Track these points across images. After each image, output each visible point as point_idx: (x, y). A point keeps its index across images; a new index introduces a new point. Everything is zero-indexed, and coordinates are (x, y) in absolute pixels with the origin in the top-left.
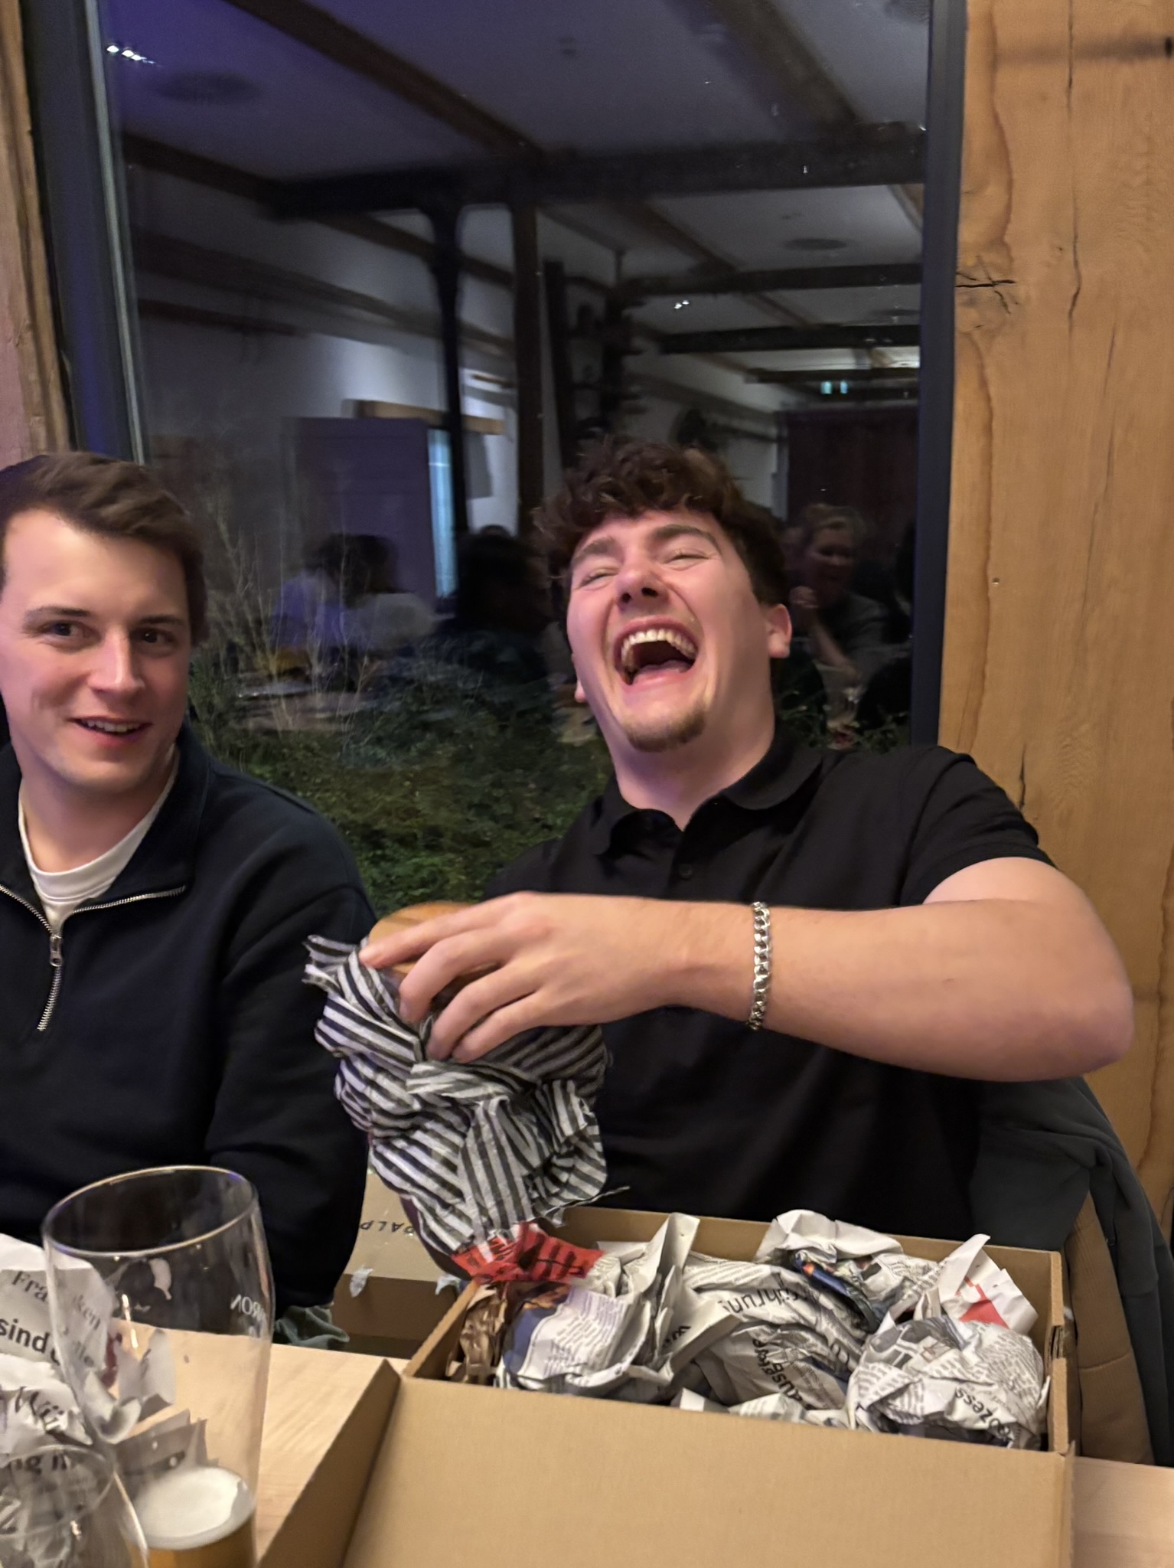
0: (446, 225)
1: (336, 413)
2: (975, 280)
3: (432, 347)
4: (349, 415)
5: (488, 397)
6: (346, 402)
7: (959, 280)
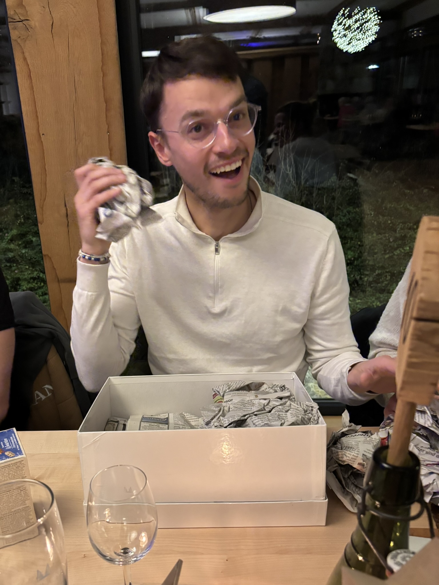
2: (15, 19)
7: (9, 20)
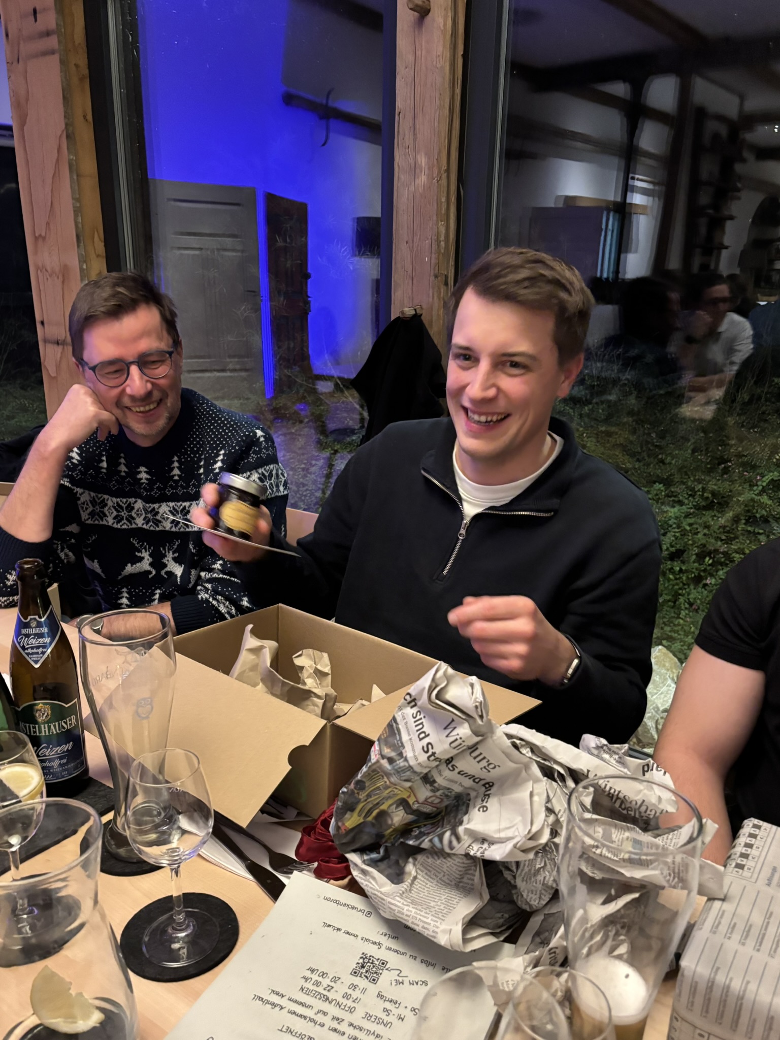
0: (638, 88)
1: (551, 204)
3: (616, 162)
4: (561, 205)
5: (644, 192)
6: (558, 197)
